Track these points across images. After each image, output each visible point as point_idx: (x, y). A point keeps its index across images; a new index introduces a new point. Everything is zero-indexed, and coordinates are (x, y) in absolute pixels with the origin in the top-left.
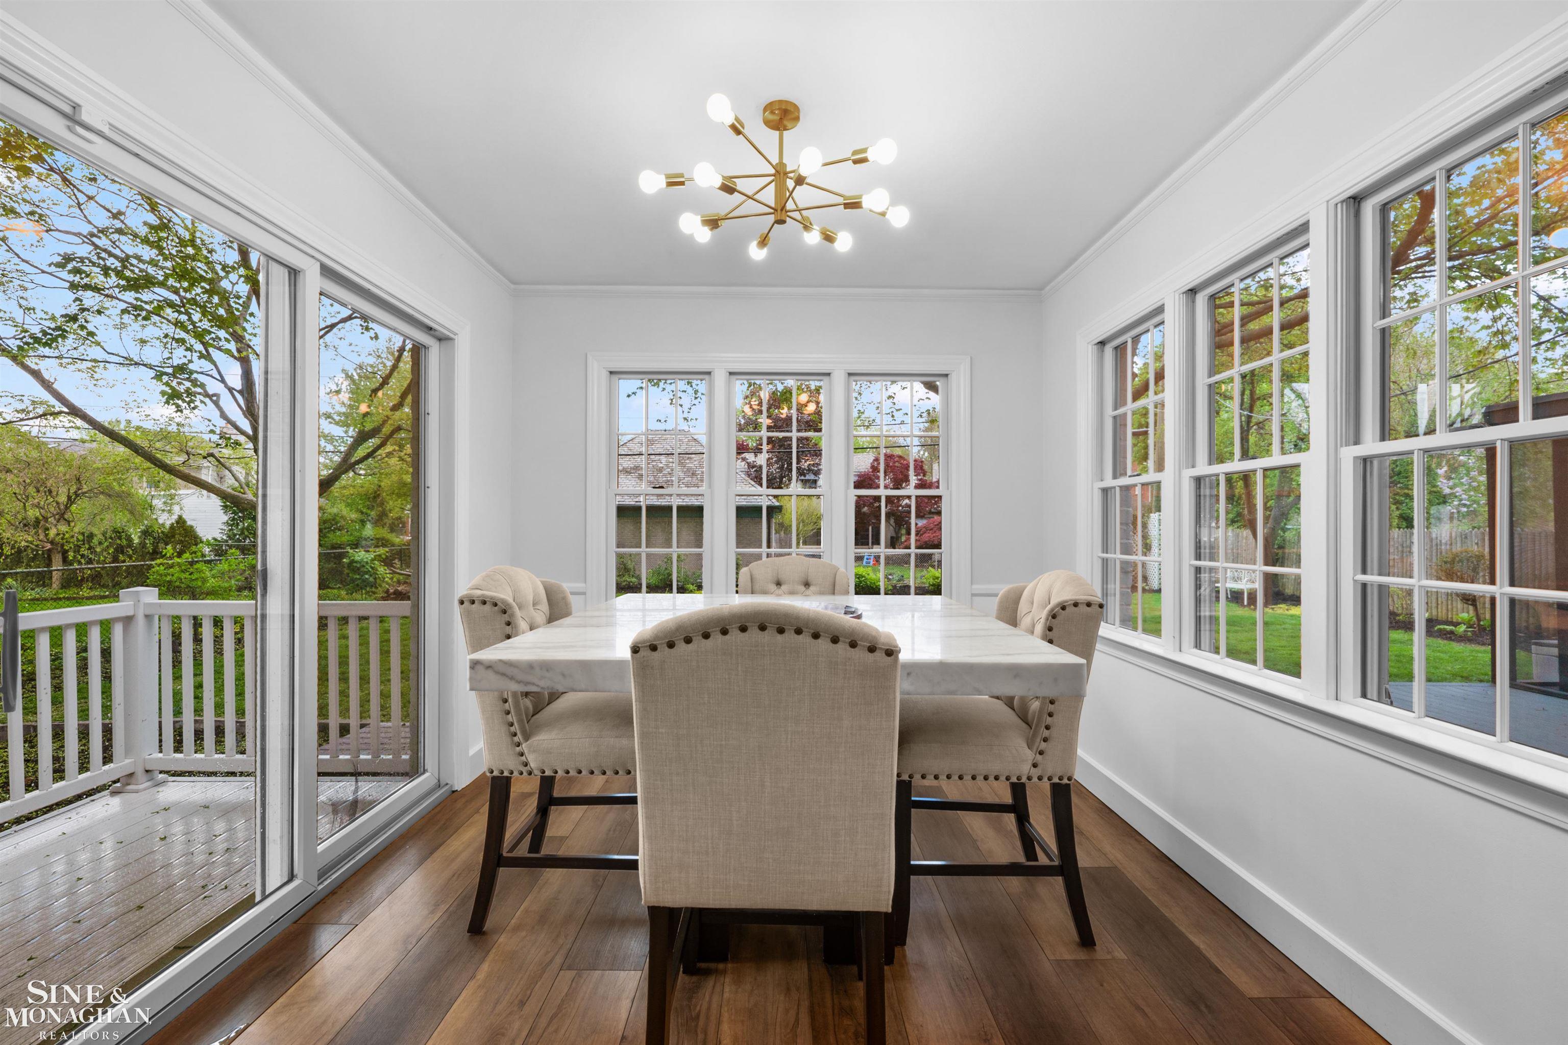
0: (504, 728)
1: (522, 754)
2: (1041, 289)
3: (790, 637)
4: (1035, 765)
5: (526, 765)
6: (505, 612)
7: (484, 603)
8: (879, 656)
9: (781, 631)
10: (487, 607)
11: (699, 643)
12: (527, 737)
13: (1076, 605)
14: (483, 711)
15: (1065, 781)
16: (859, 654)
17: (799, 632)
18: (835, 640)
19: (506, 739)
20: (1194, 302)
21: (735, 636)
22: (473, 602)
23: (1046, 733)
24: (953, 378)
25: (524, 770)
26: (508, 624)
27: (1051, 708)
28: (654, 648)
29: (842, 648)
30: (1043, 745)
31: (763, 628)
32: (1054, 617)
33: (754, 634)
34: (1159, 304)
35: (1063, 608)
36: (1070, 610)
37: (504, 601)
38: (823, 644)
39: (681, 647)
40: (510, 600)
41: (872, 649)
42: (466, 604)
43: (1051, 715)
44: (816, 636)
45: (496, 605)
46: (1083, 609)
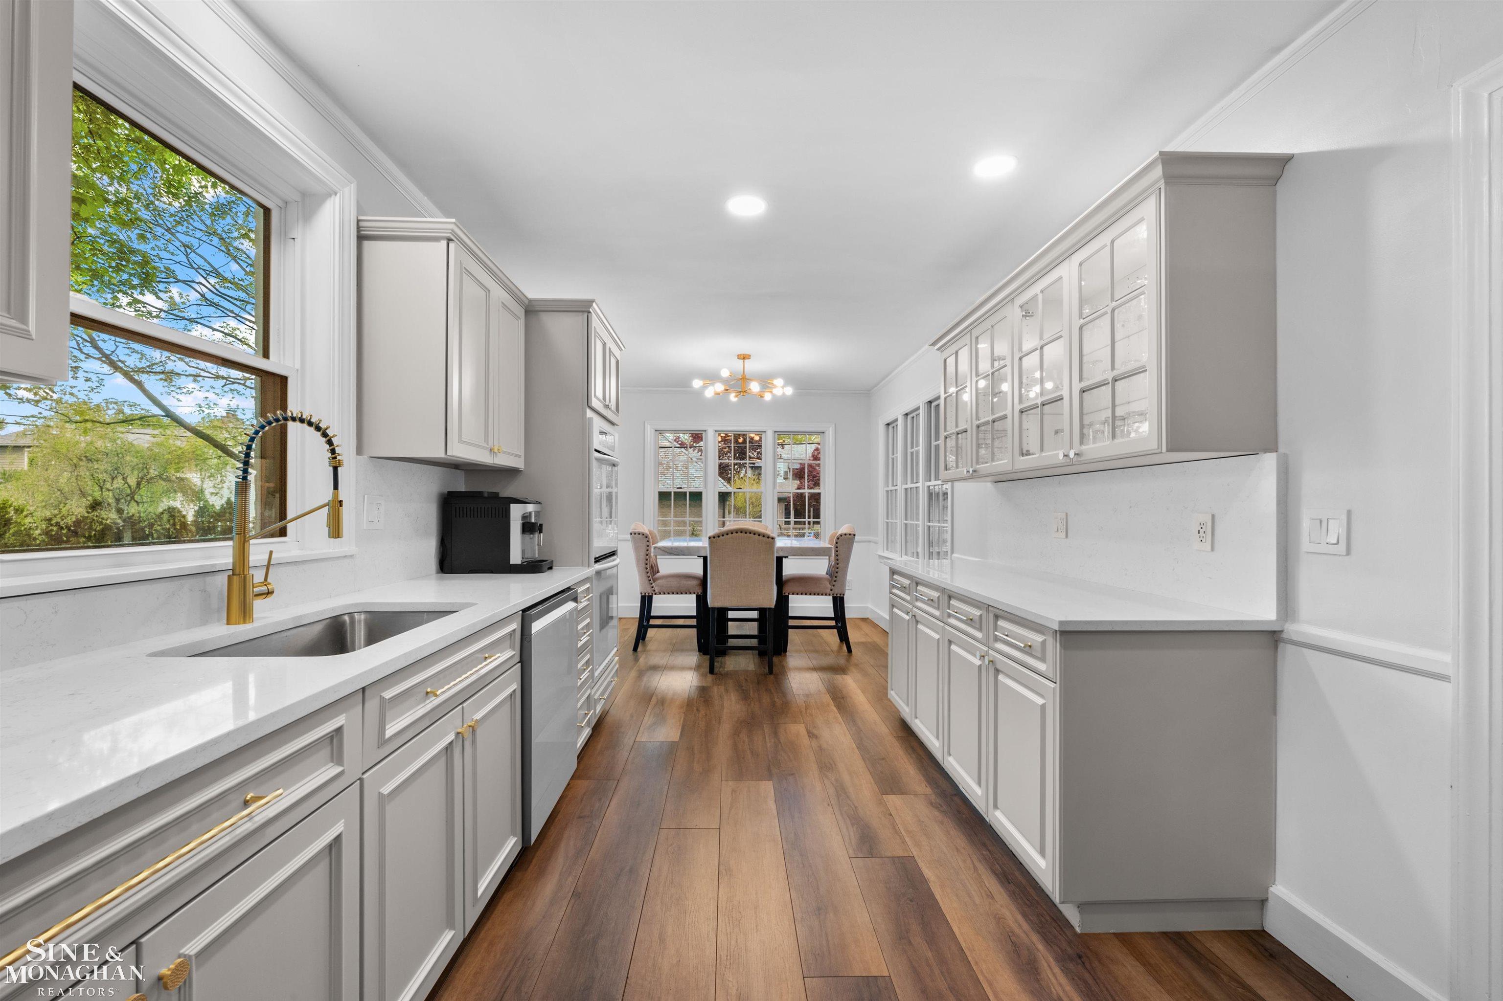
0: (646, 578)
1: (653, 587)
2: (870, 391)
3: (748, 534)
4: (831, 590)
5: (654, 591)
6: (647, 537)
7: (639, 534)
8: (770, 539)
9: (746, 533)
10: (640, 536)
11: (725, 536)
12: (654, 582)
13: (845, 535)
14: (639, 572)
15: (842, 596)
16: (765, 539)
17: (750, 533)
18: (759, 535)
19: (647, 582)
20: (907, 418)
21: (735, 534)
22: (635, 534)
23: (835, 579)
24: (826, 433)
25: (654, 593)
26: (648, 541)
27: (837, 570)
28: (714, 537)
29: (761, 537)
30: (834, 583)
31: (741, 532)
32: (838, 539)
33: (739, 534)
34: (895, 418)
35: (841, 536)
36: (843, 536)
37: (646, 534)
38: (756, 536)
39: (721, 537)
40: (649, 534)
41: (768, 538)
42: (633, 534)
43: (837, 572)
44: (754, 534)
45: (643, 535)
46: (848, 536)
